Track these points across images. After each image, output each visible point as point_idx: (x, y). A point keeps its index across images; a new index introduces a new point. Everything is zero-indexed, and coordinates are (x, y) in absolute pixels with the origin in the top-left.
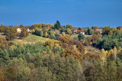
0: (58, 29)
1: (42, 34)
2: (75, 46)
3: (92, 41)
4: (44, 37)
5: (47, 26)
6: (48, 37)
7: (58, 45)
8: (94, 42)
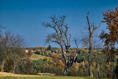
0: (50, 50)
1: (41, 53)
2: (61, 61)
3: (70, 57)
4: (42, 55)
5: (43, 48)
6: (44, 55)
7: (51, 60)
8: (71, 58)
